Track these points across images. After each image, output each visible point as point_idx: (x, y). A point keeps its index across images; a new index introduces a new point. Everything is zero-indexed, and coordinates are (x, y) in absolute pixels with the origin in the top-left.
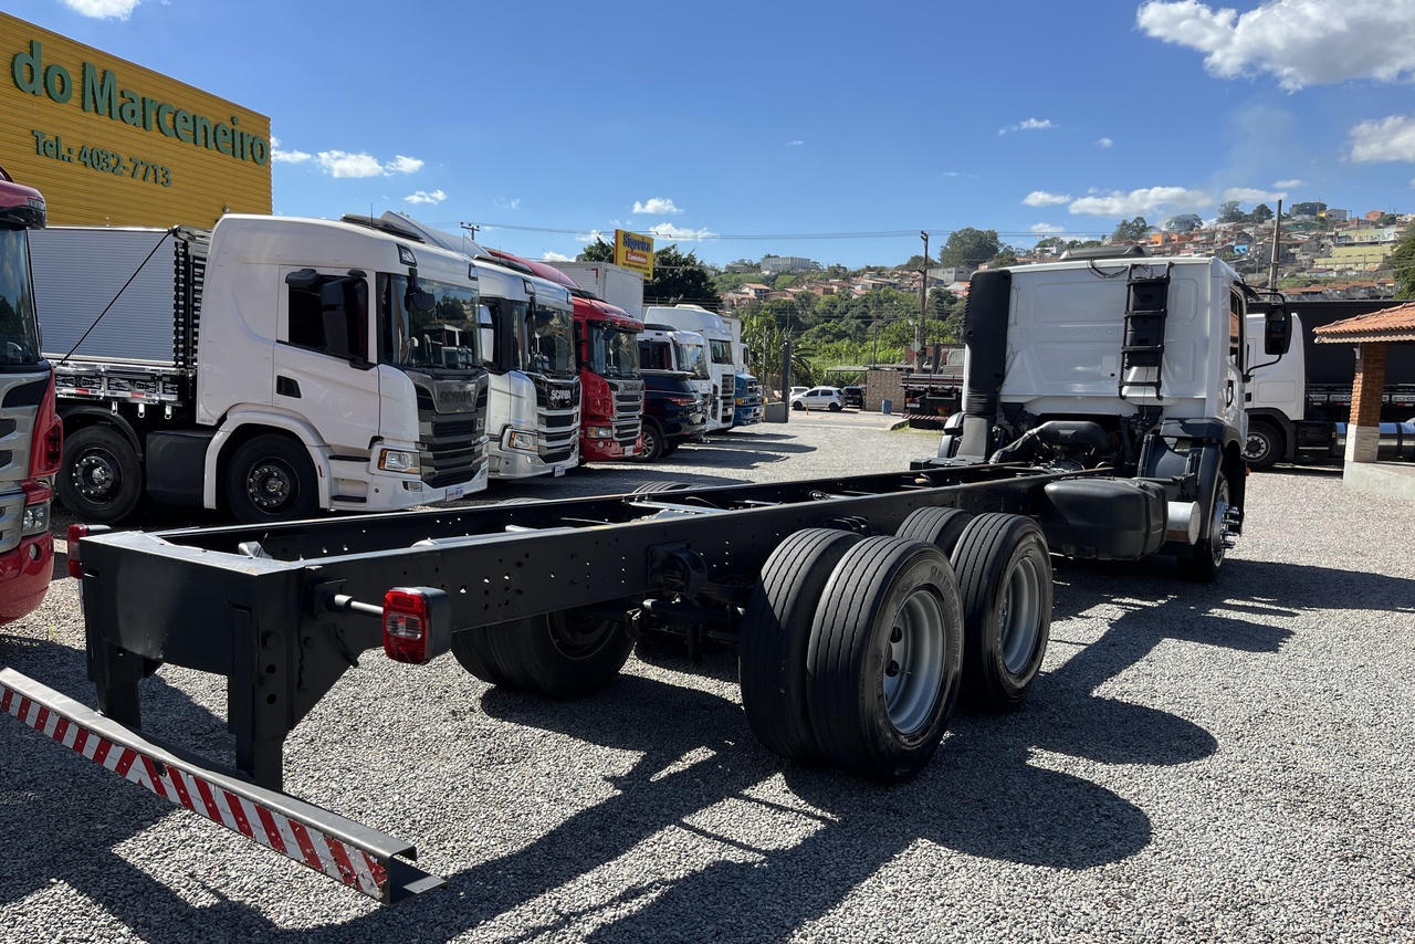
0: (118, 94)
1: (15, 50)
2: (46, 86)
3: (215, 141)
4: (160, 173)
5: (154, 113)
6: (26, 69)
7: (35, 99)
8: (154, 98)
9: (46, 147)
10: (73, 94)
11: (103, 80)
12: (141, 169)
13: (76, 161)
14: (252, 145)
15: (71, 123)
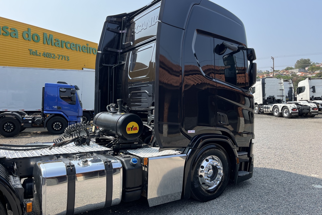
0: (54, 40)
1: (23, 31)
2: (32, 39)
3: (82, 50)
4: (66, 58)
5: (64, 44)
6: (27, 35)
7: (29, 42)
8: (64, 40)
9: (33, 53)
10: (40, 40)
11: (49, 36)
12: (61, 57)
13: (42, 56)
14: (92, 50)
15: (40, 47)
